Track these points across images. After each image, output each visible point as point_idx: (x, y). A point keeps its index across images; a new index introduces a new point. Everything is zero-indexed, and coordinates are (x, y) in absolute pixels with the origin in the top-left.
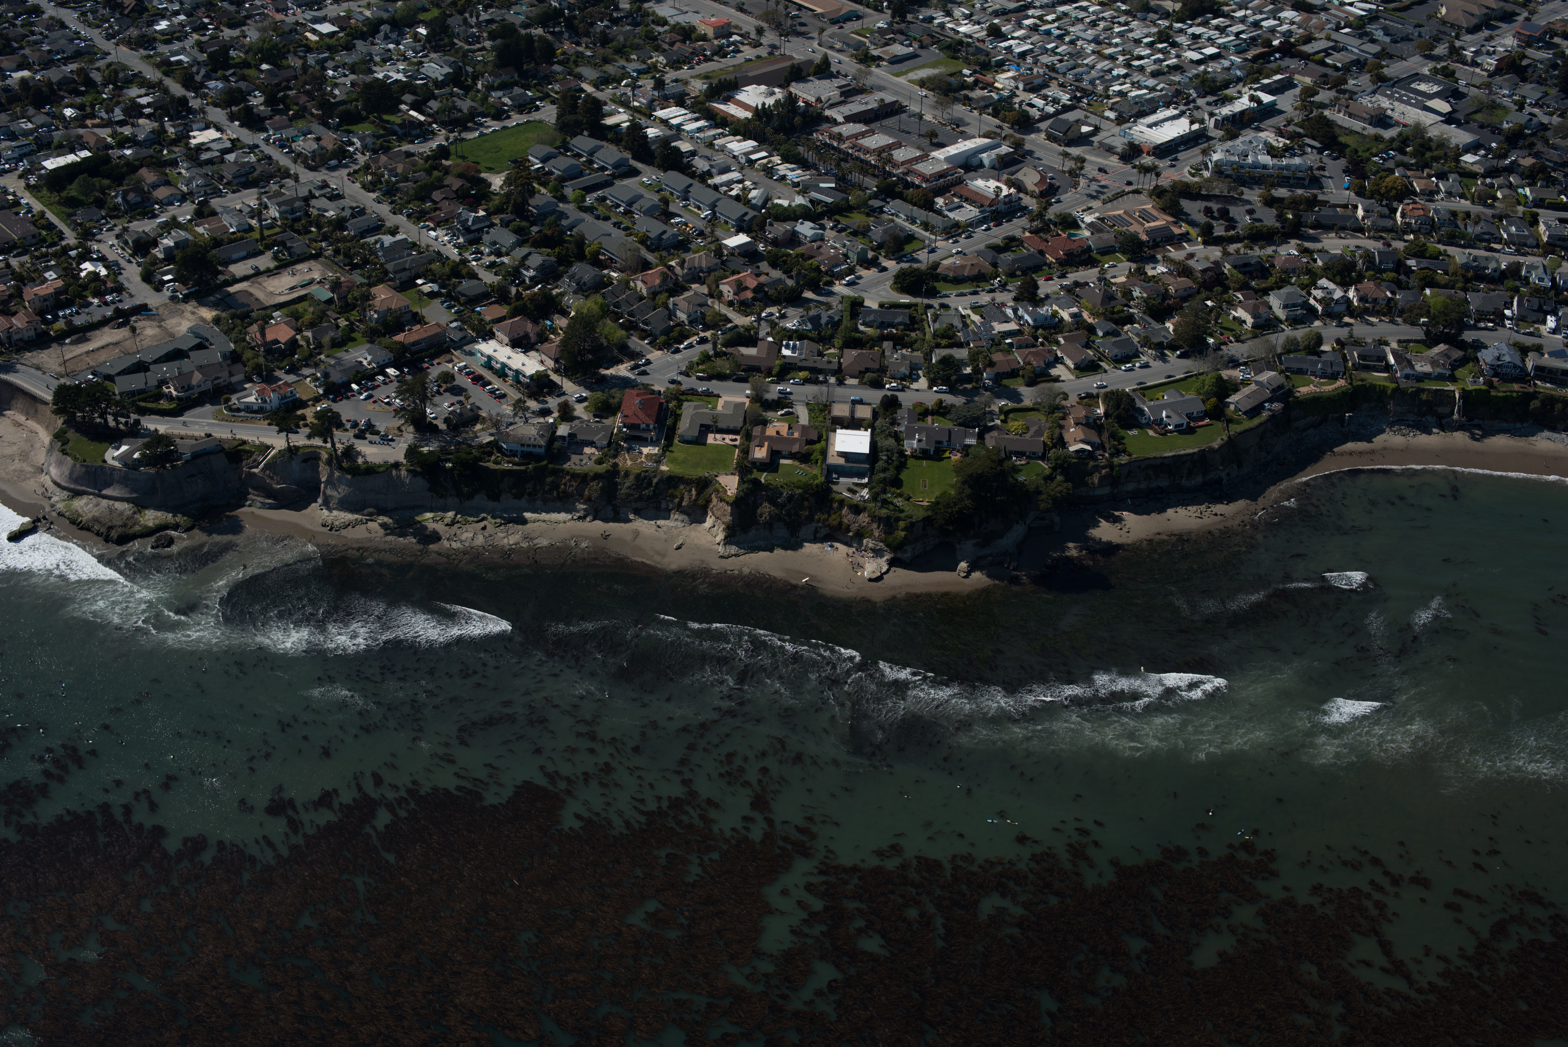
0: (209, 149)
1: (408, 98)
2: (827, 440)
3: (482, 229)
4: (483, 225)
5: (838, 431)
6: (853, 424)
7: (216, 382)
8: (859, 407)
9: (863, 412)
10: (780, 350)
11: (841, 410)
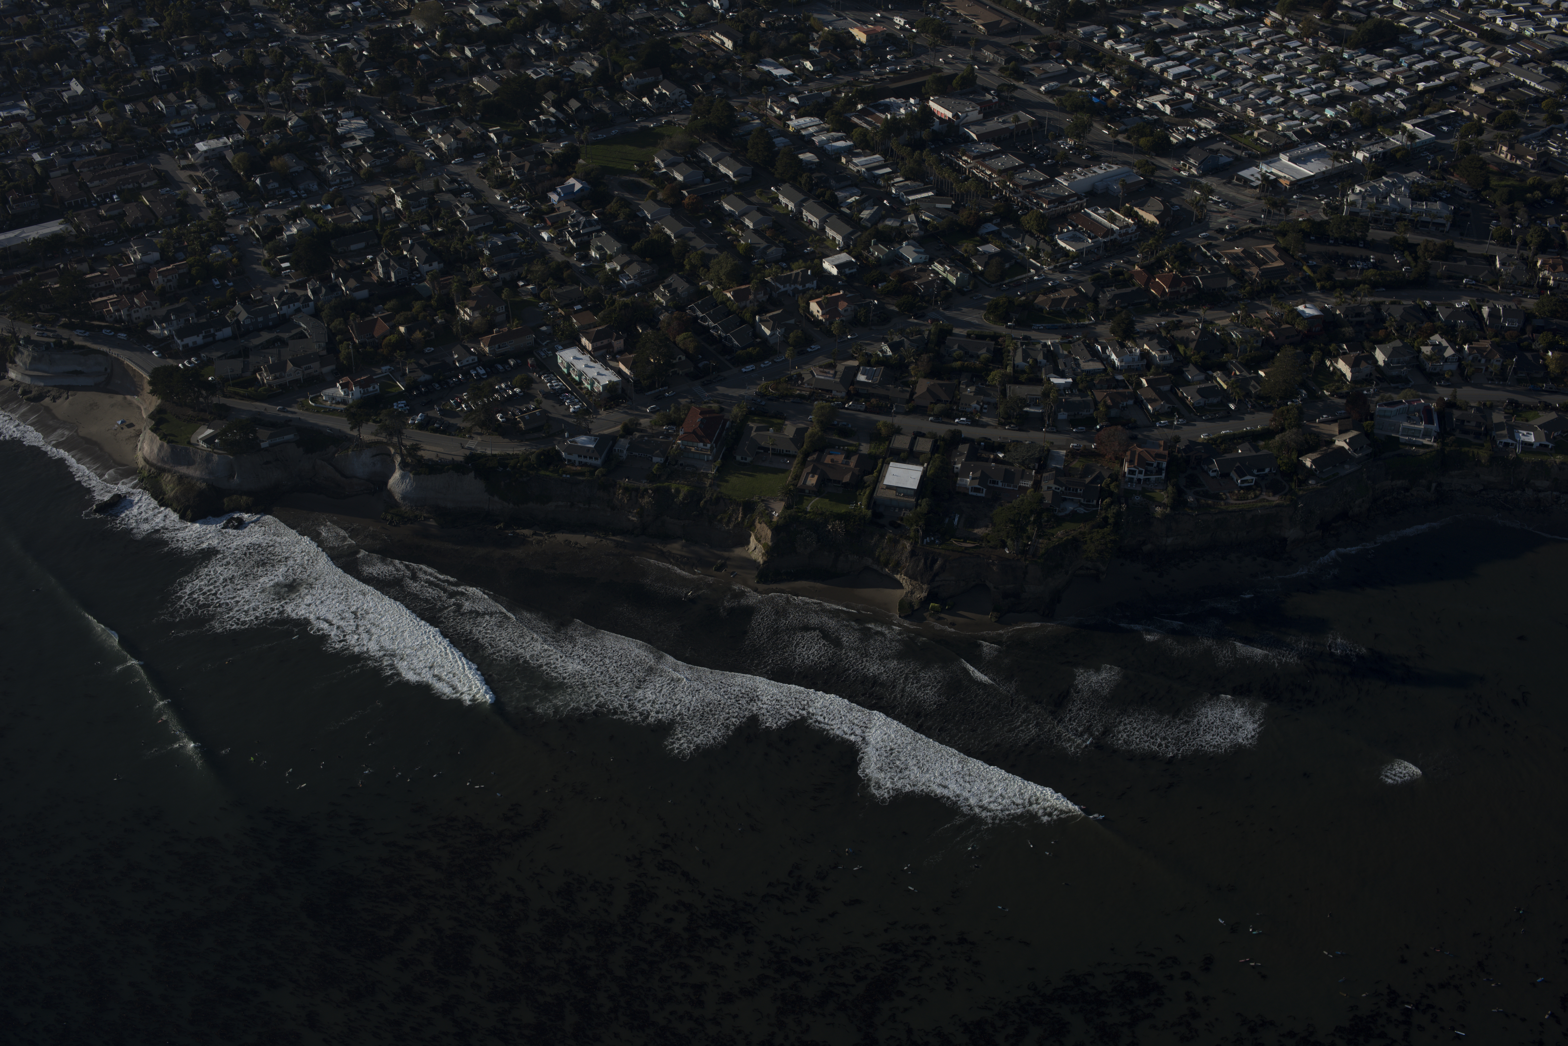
0: (353, 138)
1: (550, 96)
2: (880, 472)
3: (591, 233)
4: (593, 228)
5: (892, 464)
6: (909, 457)
7: (307, 372)
8: (920, 440)
9: (924, 445)
10: (856, 375)
11: (901, 442)
